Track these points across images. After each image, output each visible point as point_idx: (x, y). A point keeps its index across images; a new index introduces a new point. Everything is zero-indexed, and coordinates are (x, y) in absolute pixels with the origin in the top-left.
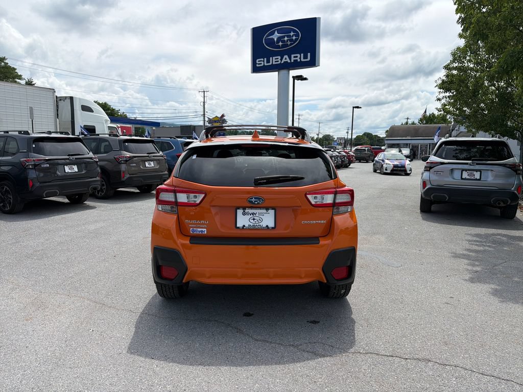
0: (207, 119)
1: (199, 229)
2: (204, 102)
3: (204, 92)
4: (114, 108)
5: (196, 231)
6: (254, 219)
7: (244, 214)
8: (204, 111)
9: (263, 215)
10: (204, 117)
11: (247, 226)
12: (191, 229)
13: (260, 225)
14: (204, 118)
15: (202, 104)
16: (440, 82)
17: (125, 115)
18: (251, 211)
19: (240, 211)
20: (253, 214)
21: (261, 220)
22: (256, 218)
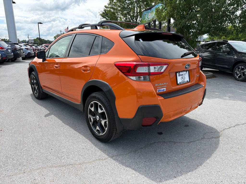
1: (162, 89)
5: (160, 90)
6: (182, 78)
9: (185, 75)
11: (181, 82)
12: (158, 90)
13: (185, 81)
16: (101, 13)
18: (181, 73)
19: (178, 74)
20: (182, 75)
21: (185, 78)
22: (183, 77)
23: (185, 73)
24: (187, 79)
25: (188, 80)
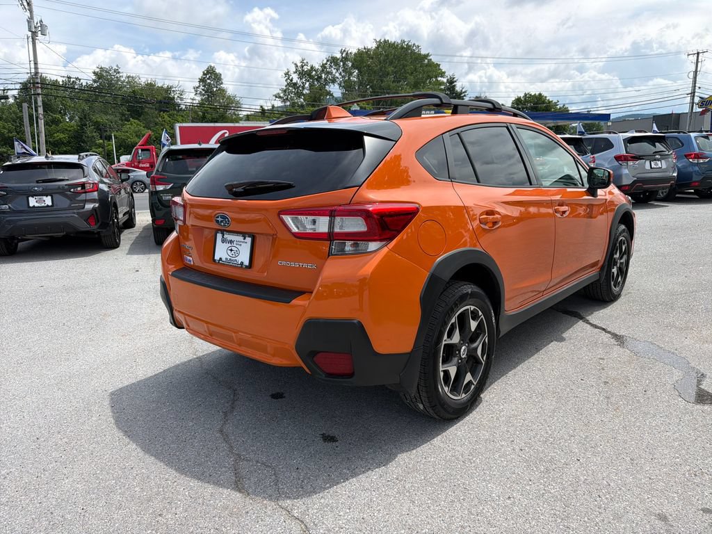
0: (697, 100)
1: (188, 258)
2: (696, 72)
3: (698, 53)
4: (551, 100)
6: (231, 250)
7: (224, 241)
8: (694, 86)
9: (241, 245)
10: (694, 96)
11: (224, 259)
12: (184, 257)
13: (236, 260)
14: (693, 99)
15: (691, 75)
17: (565, 108)
18: (229, 237)
19: (219, 236)
20: (231, 242)
21: (238, 253)
22: (233, 248)
23: (240, 238)
24: (244, 257)
25: (246, 263)
